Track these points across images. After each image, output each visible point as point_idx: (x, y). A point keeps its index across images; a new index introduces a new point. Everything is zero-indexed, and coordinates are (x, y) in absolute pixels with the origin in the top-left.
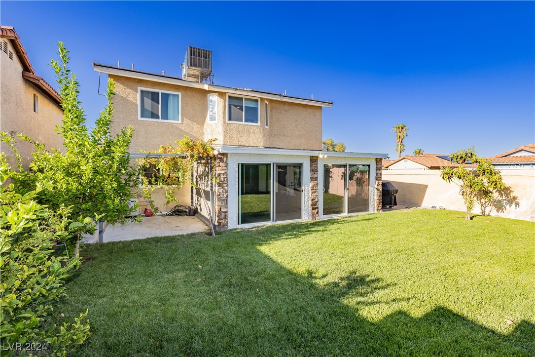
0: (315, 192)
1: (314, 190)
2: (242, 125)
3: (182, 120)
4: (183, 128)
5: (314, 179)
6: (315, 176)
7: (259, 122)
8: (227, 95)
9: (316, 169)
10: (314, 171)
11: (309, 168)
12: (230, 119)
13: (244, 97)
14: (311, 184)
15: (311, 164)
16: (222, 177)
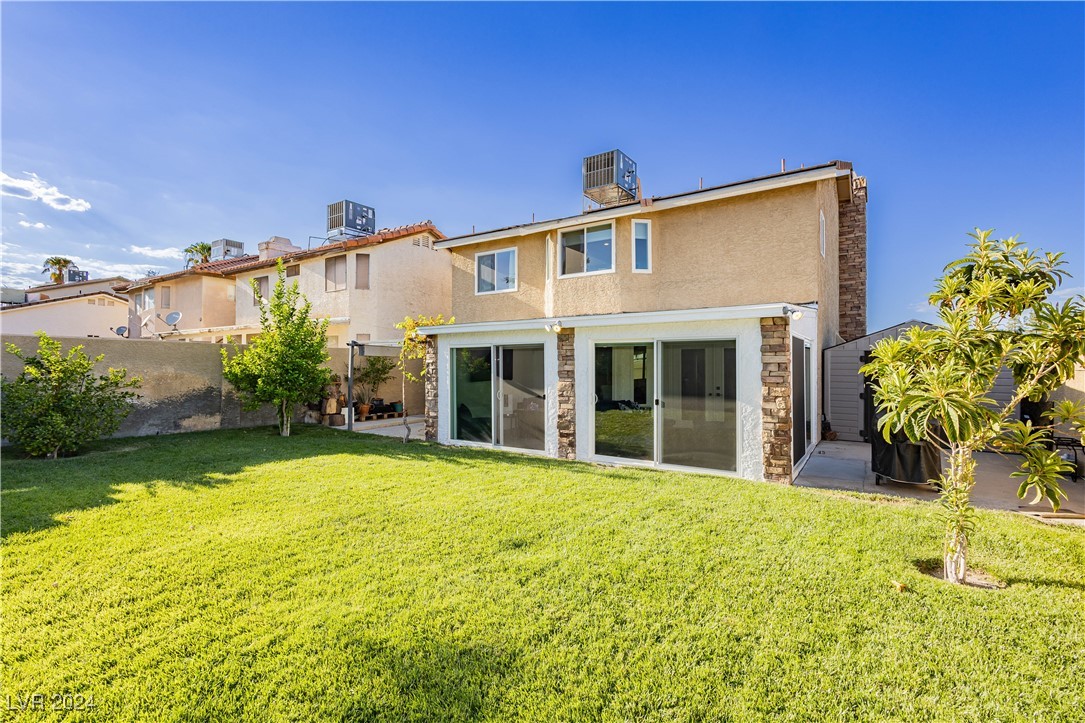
0: (566, 402)
1: (566, 396)
2: (582, 277)
3: (519, 286)
4: (520, 298)
5: (567, 374)
6: (567, 368)
7: (613, 266)
8: (559, 232)
9: (569, 354)
10: (567, 357)
11: (555, 352)
12: (564, 273)
13: (585, 227)
14: (559, 384)
15: (558, 345)
16: (431, 367)
